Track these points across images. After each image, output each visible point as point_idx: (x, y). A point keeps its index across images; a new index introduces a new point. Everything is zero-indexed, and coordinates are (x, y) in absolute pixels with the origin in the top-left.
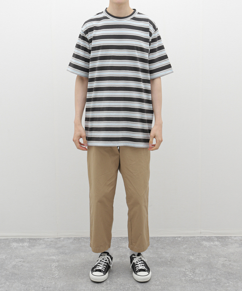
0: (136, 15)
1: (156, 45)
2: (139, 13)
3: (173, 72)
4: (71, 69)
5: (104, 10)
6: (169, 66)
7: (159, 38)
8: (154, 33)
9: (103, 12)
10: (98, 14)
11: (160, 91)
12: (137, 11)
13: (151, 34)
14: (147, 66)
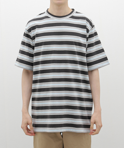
0: (74, 14)
1: (93, 40)
2: (77, 12)
3: (109, 64)
4: (18, 64)
5: (45, 11)
6: (105, 59)
7: (96, 34)
8: (91, 30)
9: (44, 13)
10: (40, 14)
11: (98, 81)
12: (75, 11)
13: (88, 31)
14: (84, 59)
